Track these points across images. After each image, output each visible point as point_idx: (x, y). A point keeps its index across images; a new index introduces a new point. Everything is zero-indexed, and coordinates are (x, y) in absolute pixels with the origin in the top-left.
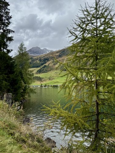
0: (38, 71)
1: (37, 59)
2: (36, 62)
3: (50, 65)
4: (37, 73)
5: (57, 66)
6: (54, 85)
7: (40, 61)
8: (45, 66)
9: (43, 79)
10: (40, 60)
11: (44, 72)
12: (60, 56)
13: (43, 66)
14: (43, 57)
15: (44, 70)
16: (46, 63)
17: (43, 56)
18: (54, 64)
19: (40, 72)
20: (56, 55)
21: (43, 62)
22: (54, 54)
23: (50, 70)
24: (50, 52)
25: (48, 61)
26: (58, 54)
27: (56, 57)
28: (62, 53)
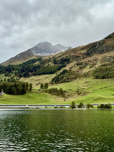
0: (53, 80)
1: (49, 61)
2: (49, 65)
3: (73, 69)
4: (52, 83)
5: (85, 70)
6: (102, 105)
7: (55, 64)
8: (65, 71)
9: (66, 94)
10: (55, 62)
11: (65, 82)
12: (88, 55)
13: (61, 71)
14: (59, 57)
15: (65, 78)
16: (65, 66)
17: (59, 55)
18: (80, 68)
19: (56, 81)
20: (80, 53)
21: (59, 65)
22: (78, 51)
23: (75, 78)
24: (66, 49)
25: (68, 63)
26: (84, 51)
27: (81, 55)
28: (91, 48)
